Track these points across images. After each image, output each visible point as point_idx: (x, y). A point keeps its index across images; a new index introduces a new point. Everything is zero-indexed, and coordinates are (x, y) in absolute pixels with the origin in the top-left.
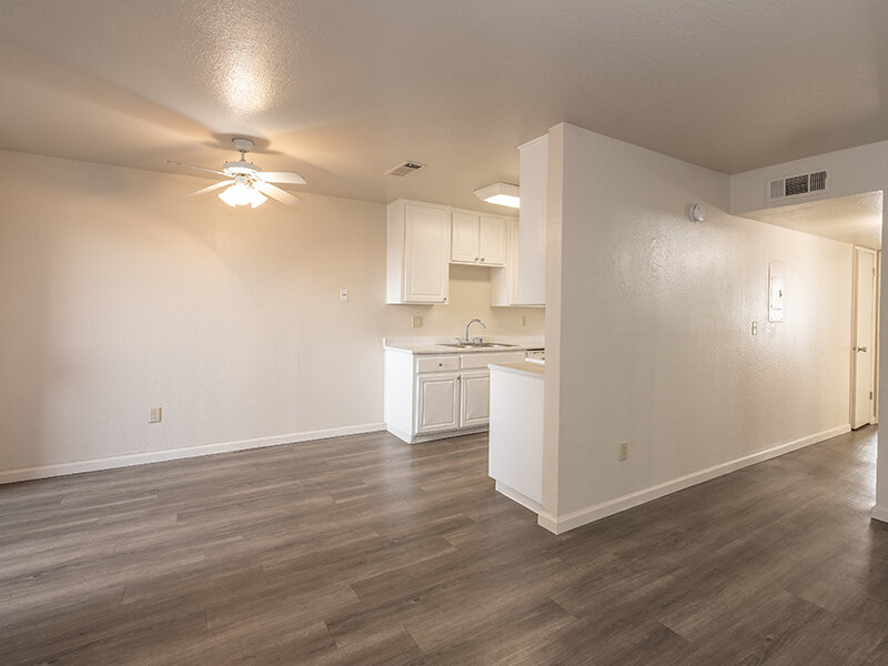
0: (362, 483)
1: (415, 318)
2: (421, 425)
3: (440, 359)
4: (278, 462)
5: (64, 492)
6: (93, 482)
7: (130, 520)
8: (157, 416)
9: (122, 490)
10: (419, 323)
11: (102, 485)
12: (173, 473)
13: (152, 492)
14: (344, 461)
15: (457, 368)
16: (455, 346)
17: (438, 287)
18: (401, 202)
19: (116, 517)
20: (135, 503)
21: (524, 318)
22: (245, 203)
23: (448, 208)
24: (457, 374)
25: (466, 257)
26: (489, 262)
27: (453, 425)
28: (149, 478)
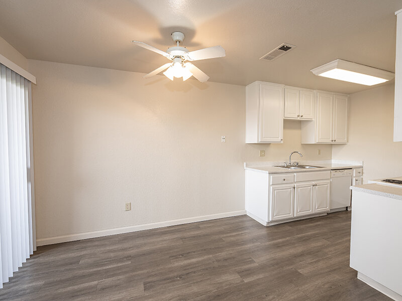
0: (252, 262)
1: (261, 151)
2: (273, 216)
3: (283, 176)
4: (194, 237)
5: (83, 253)
6: (97, 246)
7: (116, 286)
8: (129, 207)
9: (112, 255)
10: (263, 154)
11: (102, 249)
12: (139, 242)
13: (129, 258)
14: (232, 239)
15: (293, 182)
16: (284, 167)
17: (277, 134)
18: (257, 83)
19: (108, 281)
20: (119, 268)
21: (319, 151)
22: (180, 77)
23: (283, 86)
24: (293, 185)
25: (293, 115)
26: (305, 118)
27: (290, 215)
28: (126, 245)
